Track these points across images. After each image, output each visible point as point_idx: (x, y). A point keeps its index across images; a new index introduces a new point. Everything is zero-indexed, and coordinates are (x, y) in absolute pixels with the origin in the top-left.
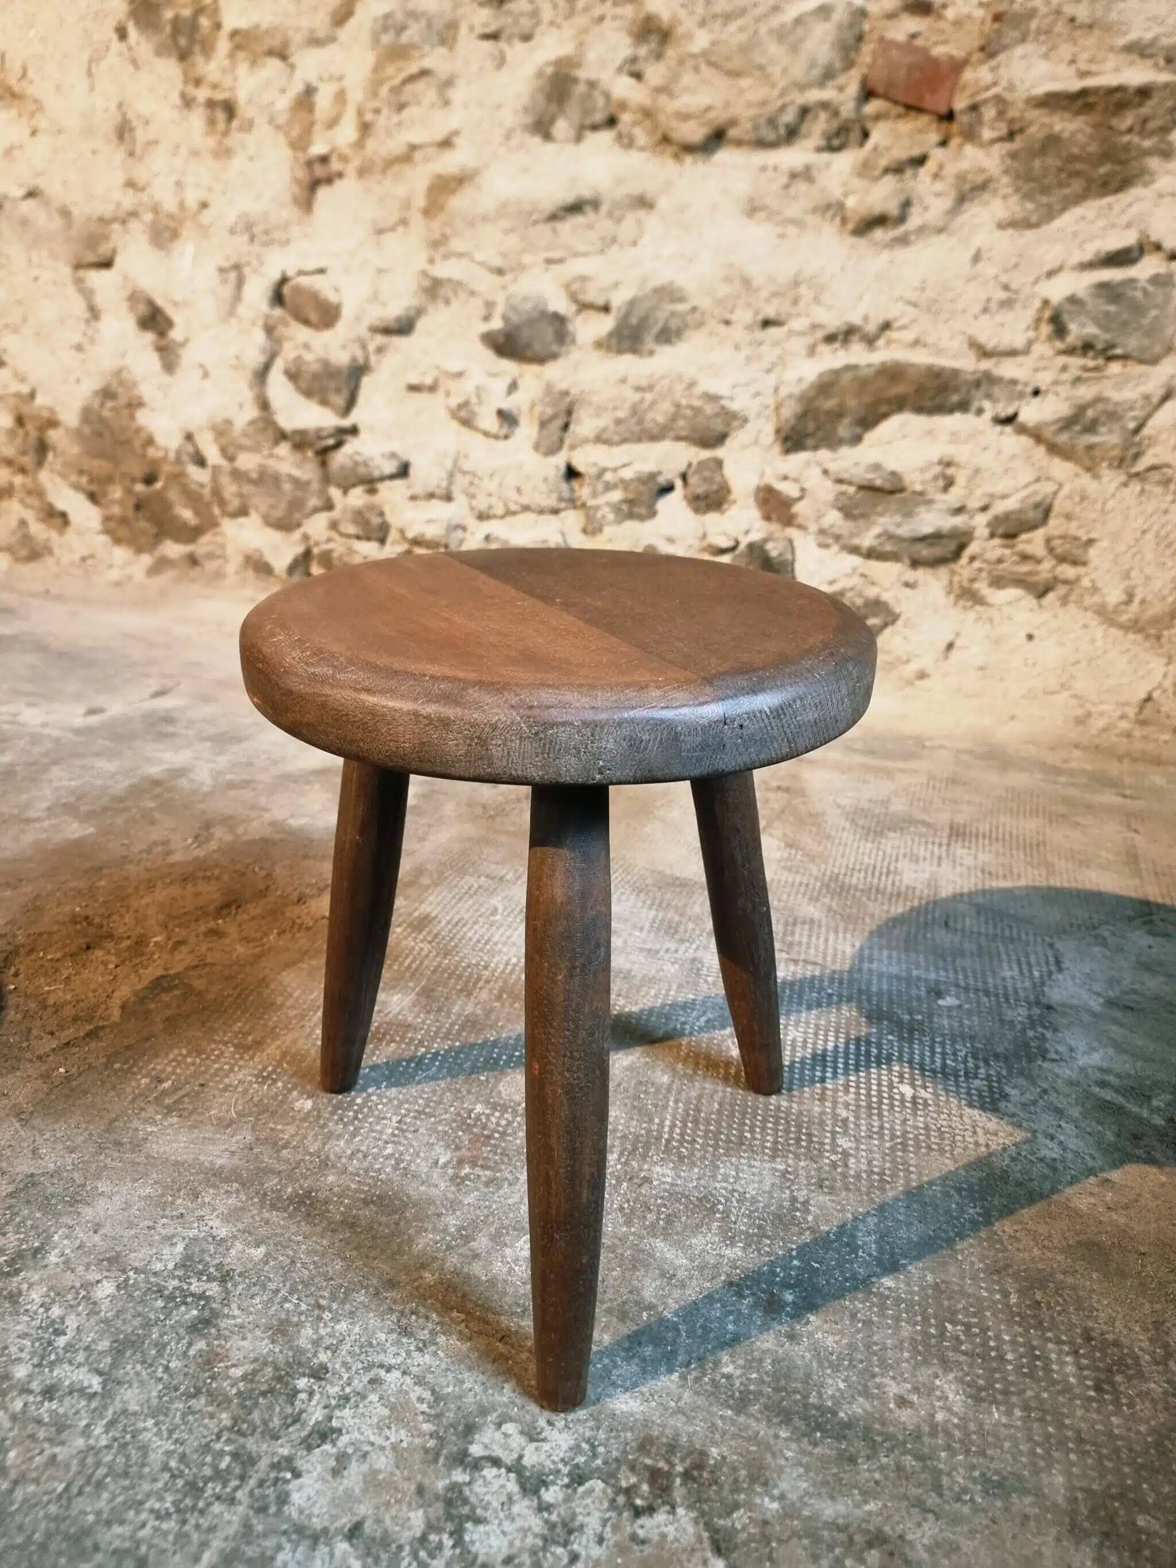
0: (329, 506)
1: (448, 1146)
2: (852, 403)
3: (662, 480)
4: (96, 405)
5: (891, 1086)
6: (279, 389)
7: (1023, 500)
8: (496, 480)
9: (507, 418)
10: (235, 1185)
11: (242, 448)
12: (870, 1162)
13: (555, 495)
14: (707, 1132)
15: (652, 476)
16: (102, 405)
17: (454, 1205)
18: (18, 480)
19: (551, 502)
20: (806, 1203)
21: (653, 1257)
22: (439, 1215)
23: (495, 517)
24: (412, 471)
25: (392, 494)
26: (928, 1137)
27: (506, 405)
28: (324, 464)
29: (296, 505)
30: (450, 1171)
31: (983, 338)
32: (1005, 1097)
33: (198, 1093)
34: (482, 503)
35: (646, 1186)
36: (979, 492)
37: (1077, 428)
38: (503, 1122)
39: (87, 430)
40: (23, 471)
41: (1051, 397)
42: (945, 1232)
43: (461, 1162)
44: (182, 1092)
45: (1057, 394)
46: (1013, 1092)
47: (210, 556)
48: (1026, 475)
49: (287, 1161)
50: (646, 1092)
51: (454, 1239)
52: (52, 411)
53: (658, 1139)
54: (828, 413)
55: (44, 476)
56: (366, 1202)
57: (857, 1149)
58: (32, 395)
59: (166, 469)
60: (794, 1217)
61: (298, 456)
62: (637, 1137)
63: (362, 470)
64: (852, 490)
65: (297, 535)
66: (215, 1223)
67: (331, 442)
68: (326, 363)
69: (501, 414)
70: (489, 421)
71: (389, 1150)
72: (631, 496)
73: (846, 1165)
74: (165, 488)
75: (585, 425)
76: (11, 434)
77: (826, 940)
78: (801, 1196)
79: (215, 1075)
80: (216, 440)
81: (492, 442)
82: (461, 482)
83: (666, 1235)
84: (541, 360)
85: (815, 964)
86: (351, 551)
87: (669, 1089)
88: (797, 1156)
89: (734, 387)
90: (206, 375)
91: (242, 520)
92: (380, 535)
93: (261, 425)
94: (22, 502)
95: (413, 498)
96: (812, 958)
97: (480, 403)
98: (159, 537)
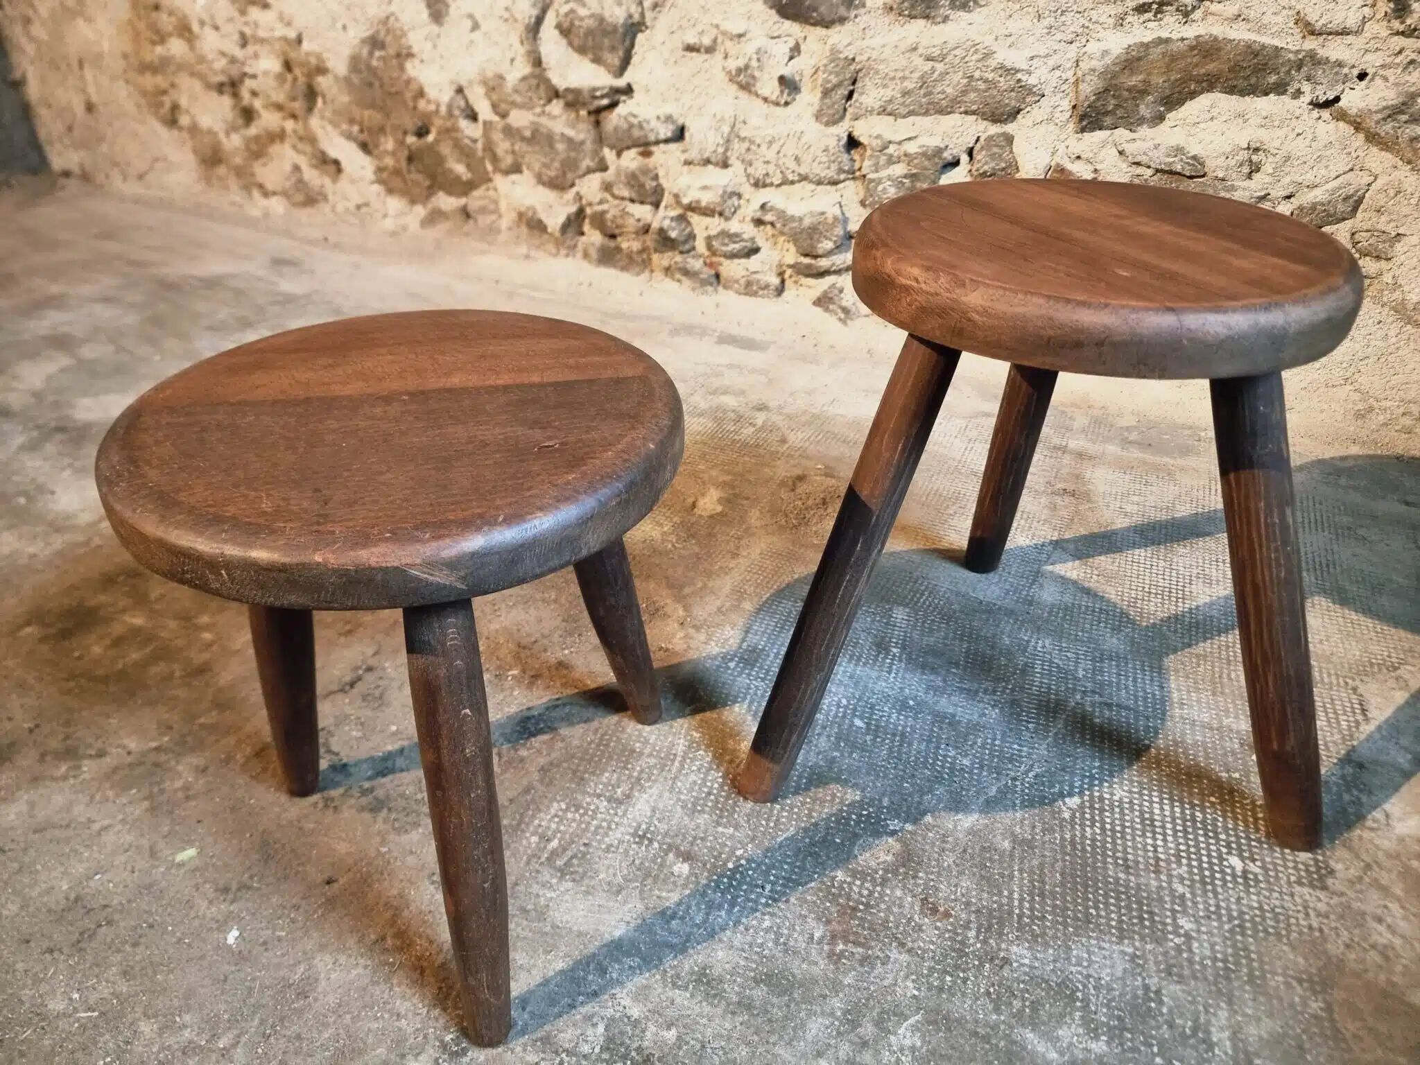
0: (603, 168)
1: (819, 919)
2: (1158, 80)
3: (947, 155)
4: (365, 52)
5: (1221, 859)
6: (551, 44)
7: (1334, 191)
8: (775, 147)
9: (788, 84)
10: (637, 959)
11: (514, 104)
12: (1212, 946)
13: (834, 167)
14: (1054, 906)
15: (939, 151)
16: (371, 54)
17: (836, 987)
18: (289, 125)
19: (831, 173)
20: (1158, 992)
21: (1024, 1048)
22: (825, 997)
23: (771, 184)
24: (687, 135)
25: (666, 159)
26: (1264, 918)
27: (786, 71)
28: (597, 123)
29: (570, 165)
30: (826, 948)
31: (1312, 17)
32: (1332, 872)
33: (584, 854)
34: (759, 170)
35: (1007, 968)
36: (1287, 180)
37: (1404, 118)
38: (865, 892)
39: (356, 80)
40: (294, 116)
41: (1378, 81)
42: (1293, 1028)
43: (834, 937)
44: (569, 853)
45: (1386, 79)
46: (1339, 867)
47: (483, 210)
48: (1340, 164)
49: (677, 933)
50: (991, 859)
51: (841, 1023)
52: (319, 56)
53: (1010, 913)
54: (1129, 90)
55: (315, 122)
56: (757, 981)
57: (1198, 931)
58: (299, 40)
59: (437, 123)
60: (1150, 1008)
61: (573, 115)
62: (991, 911)
63: (636, 133)
64: (1150, 172)
65: (570, 194)
66: (627, 1002)
67: (605, 102)
68: (601, 20)
69: (782, 80)
70: (769, 87)
71: (767, 924)
72: (914, 171)
73: (1190, 950)
74: (437, 141)
75: (870, 96)
76: (280, 78)
77: (1135, 680)
78: (1153, 982)
79: (596, 833)
80: (487, 95)
81: (772, 108)
82: (738, 148)
83: (1035, 1027)
84: (827, 24)
85: (1127, 708)
86: (625, 214)
87: (1012, 856)
88: (1142, 939)
89: (1032, 58)
90: (475, 26)
91: (514, 177)
92: (653, 199)
93: (534, 82)
94: (294, 147)
95: (688, 163)
96: (1126, 703)
97: (760, 68)
98: (431, 190)
